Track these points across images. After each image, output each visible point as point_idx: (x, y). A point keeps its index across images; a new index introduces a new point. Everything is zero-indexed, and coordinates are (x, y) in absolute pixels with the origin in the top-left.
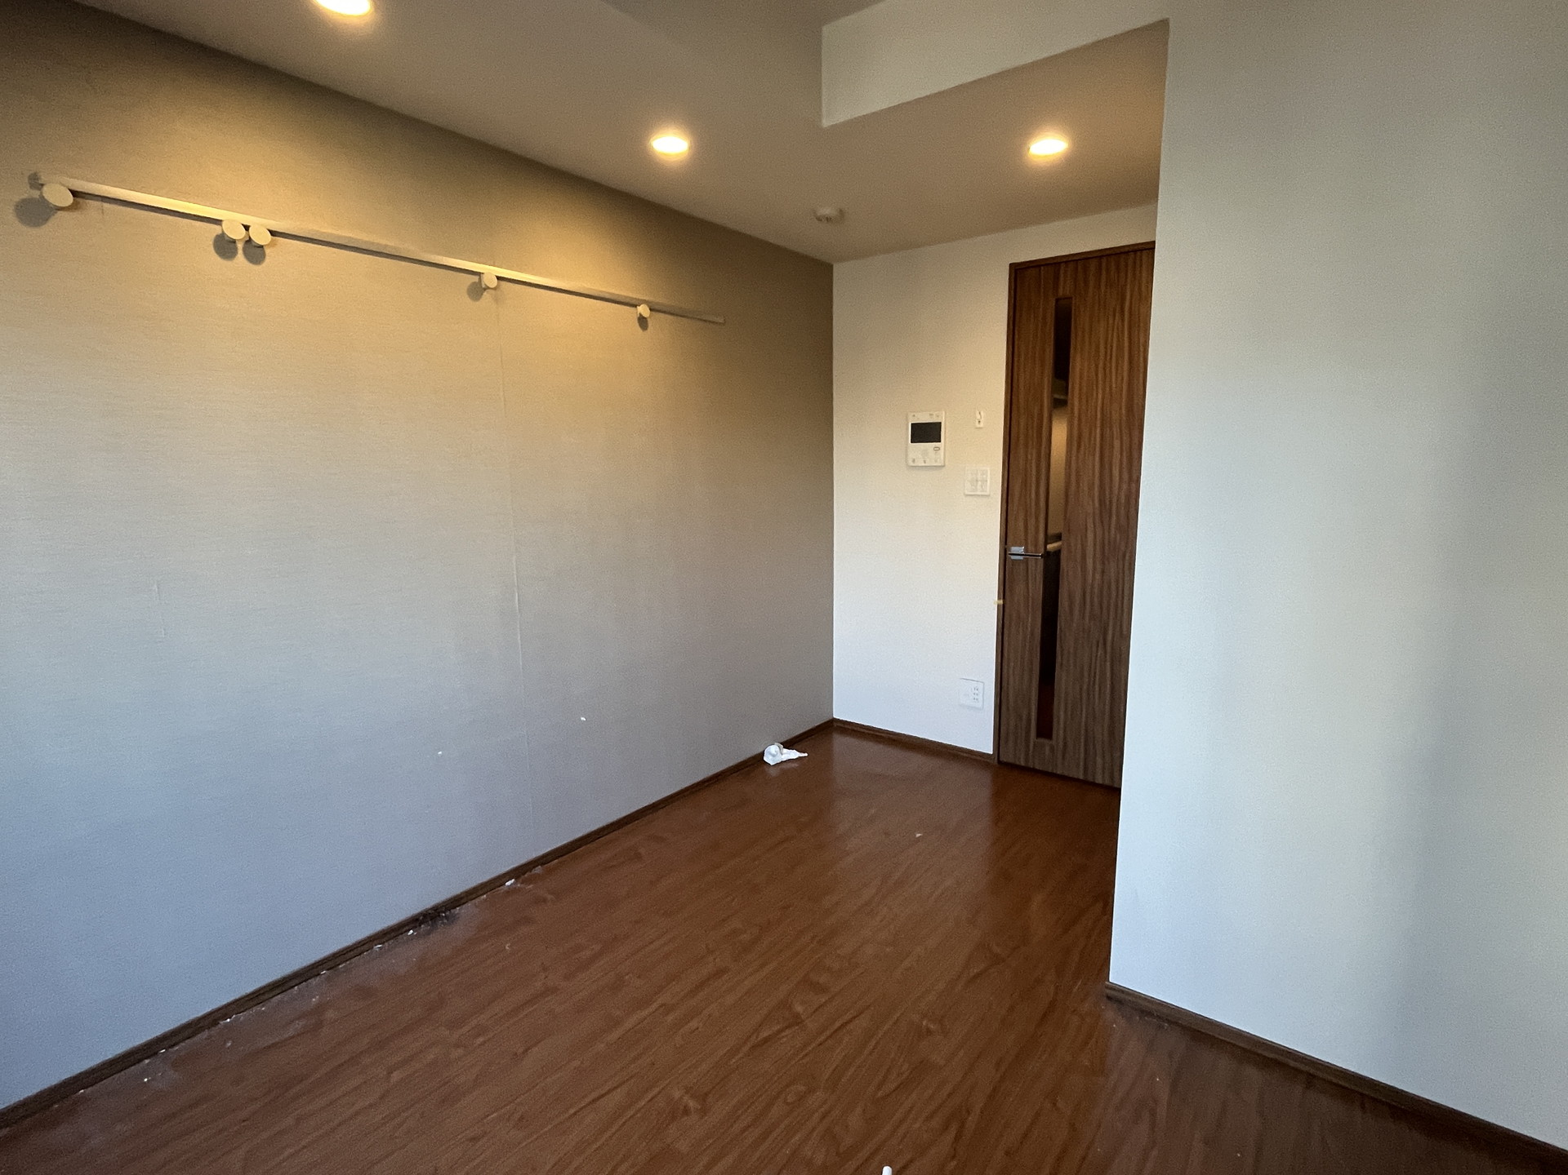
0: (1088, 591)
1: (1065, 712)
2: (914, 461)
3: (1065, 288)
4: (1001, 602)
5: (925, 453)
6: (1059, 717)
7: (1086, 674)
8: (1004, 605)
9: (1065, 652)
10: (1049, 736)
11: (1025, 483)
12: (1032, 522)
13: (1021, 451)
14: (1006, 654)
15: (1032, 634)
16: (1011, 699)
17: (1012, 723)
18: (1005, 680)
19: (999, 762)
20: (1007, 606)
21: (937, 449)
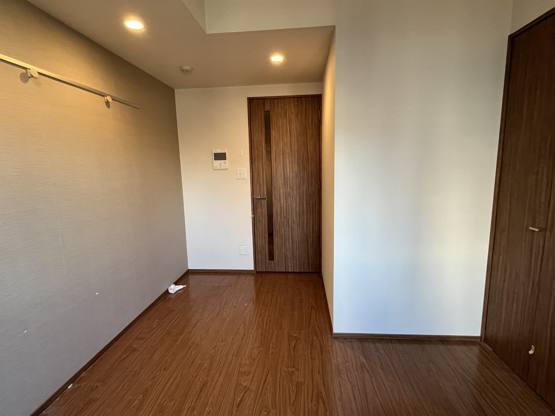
0: (282, 209)
1: (278, 251)
2: (216, 167)
3: (267, 108)
4: (253, 216)
5: (220, 164)
6: (276, 252)
7: (283, 237)
8: (254, 217)
9: (276, 231)
10: (273, 259)
11: (258, 174)
12: (262, 187)
13: (256, 163)
14: (256, 234)
15: (265, 225)
16: (259, 249)
17: (260, 257)
18: (256, 243)
19: (256, 272)
20: (255, 218)
21: (225, 163)
